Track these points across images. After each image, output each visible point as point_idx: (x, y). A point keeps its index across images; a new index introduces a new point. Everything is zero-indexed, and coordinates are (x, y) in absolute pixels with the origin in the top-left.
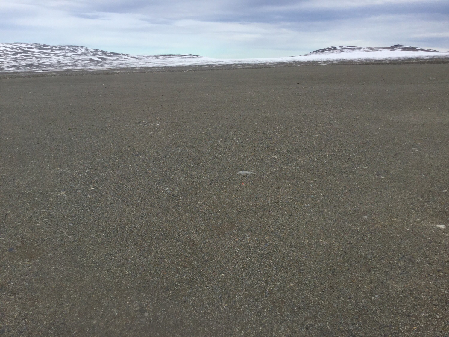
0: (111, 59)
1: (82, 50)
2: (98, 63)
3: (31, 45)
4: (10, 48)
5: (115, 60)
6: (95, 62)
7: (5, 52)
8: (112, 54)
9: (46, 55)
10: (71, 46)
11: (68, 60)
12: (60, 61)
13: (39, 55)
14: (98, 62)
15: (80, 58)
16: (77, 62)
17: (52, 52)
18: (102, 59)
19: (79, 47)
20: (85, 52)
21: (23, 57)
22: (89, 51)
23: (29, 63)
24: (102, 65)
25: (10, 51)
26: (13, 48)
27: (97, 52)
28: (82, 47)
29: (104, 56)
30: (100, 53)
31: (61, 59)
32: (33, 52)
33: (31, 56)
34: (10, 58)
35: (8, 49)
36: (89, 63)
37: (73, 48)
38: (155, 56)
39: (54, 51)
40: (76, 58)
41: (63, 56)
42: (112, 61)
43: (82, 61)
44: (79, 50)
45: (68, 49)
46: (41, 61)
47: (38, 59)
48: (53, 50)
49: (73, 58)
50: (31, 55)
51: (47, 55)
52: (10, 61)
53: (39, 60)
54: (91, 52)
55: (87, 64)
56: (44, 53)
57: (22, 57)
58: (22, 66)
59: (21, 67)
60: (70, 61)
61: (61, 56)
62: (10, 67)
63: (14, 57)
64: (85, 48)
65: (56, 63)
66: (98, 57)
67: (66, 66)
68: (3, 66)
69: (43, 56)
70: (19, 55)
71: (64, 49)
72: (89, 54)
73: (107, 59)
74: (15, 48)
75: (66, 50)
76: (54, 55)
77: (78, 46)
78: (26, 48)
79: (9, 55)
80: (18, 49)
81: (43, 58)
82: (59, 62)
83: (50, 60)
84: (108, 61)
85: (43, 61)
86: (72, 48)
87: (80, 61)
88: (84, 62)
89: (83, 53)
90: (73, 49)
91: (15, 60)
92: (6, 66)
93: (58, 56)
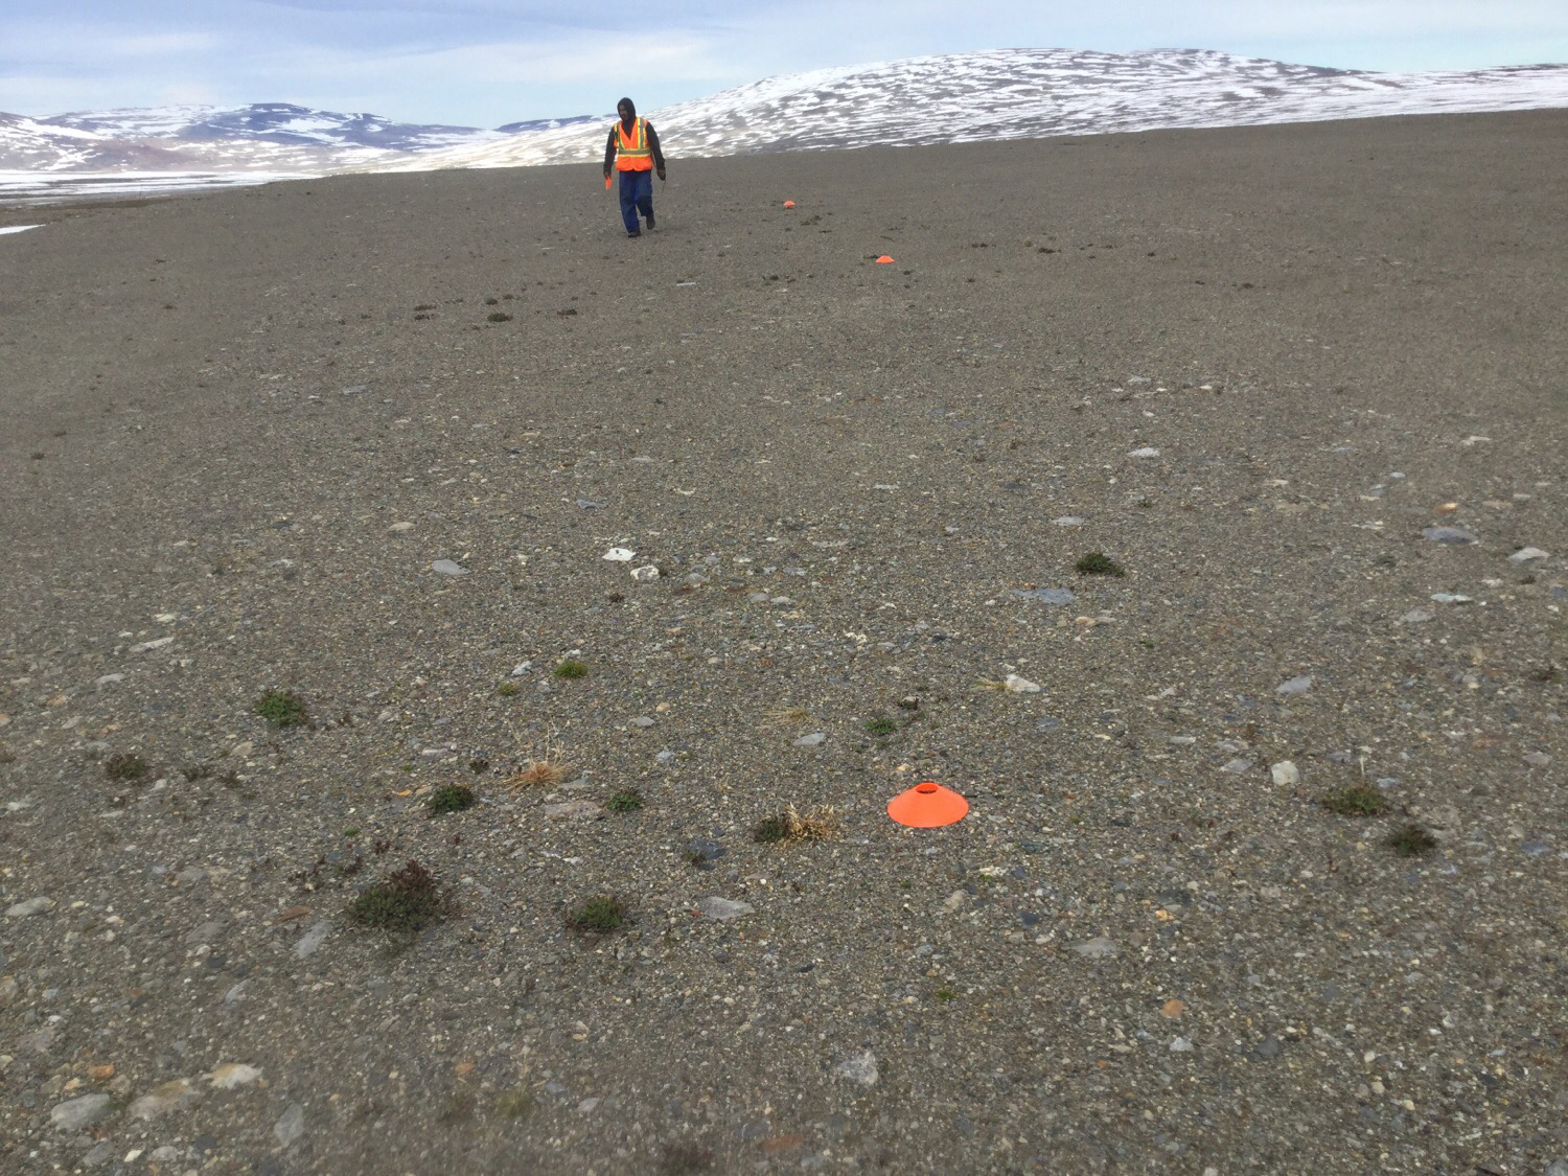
0: (1299, 91)
1: (1209, 63)
2: (1250, 108)
3: (1046, 56)
5: (1314, 95)
6: (1242, 106)
7: (966, 82)
8: (1311, 74)
9: (1086, 88)
10: (1174, 52)
11: (1151, 102)
12: (1125, 107)
13: (1063, 87)
14: (1253, 104)
15: (1195, 92)
16: (1179, 106)
17: (1105, 77)
18: (1269, 92)
19: (1200, 54)
20: (1219, 71)
21: (1016, 95)
22: (1233, 66)
23: (1031, 115)
24: (1261, 115)
25: (979, 79)
26: (990, 68)
27: (1261, 68)
28: (1209, 53)
29: (1280, 84)
30: (1269, 72)
31: (1130, 98)
32: (1047, 77)
33: (1038, 91)
34: (978, 101)
35: (977, 72)
36: (1219, 108)
37: (1180, 57)
38: (1476, 75)
39: (1114, 73)
40: (1179, 93)
41: (1138, 87)
42: (1303, 98)
43: (1200, 102)
44: (1199, 64)
45: (1161, 62)
46: (1068, 107)
47: (1060, 102)
48: (1111, 70)
49: (1170, 92)
50: (1041, 88)
51: (1091, 85)
52: (976, 111)
53: (1061, 105)
54: (1240, 70)
55: (1211, 113)
56: (1081, 80)
57: (1012, 97)
58: (1006, 125)
59: (1004, 128)
60: (1156, 105)
61: (1131, 87)
62: (972, 131)
63: (988, 98)
64: (1220, 55)
65: (1112, 113)
66: (1255, 87)
67: (1139, 122)
68: (953, 129)
69: (1077, 90)
70: (1005, 91)
71: (1147, 64)
72: (1226, 79)
73: (1285, 93)
74: (995, 69)
75: (1152, 67)
76: (1111, 87)
77: (1196, 51)
78: (1028, 65)
79: (975, 91)
80: (1003, 72)
81: (1076, 96)
82: (1122, 110)
83: (1096, 105)
84: (1287, 101)
85: (1072, 109)
86: (1174, 58)
87: (1191, 104)
88: (1203, 107)
89: (1210, 76)
90: (1178, 61)
91: (991, 109)
92: (961, 127)
93: (1124, 89)
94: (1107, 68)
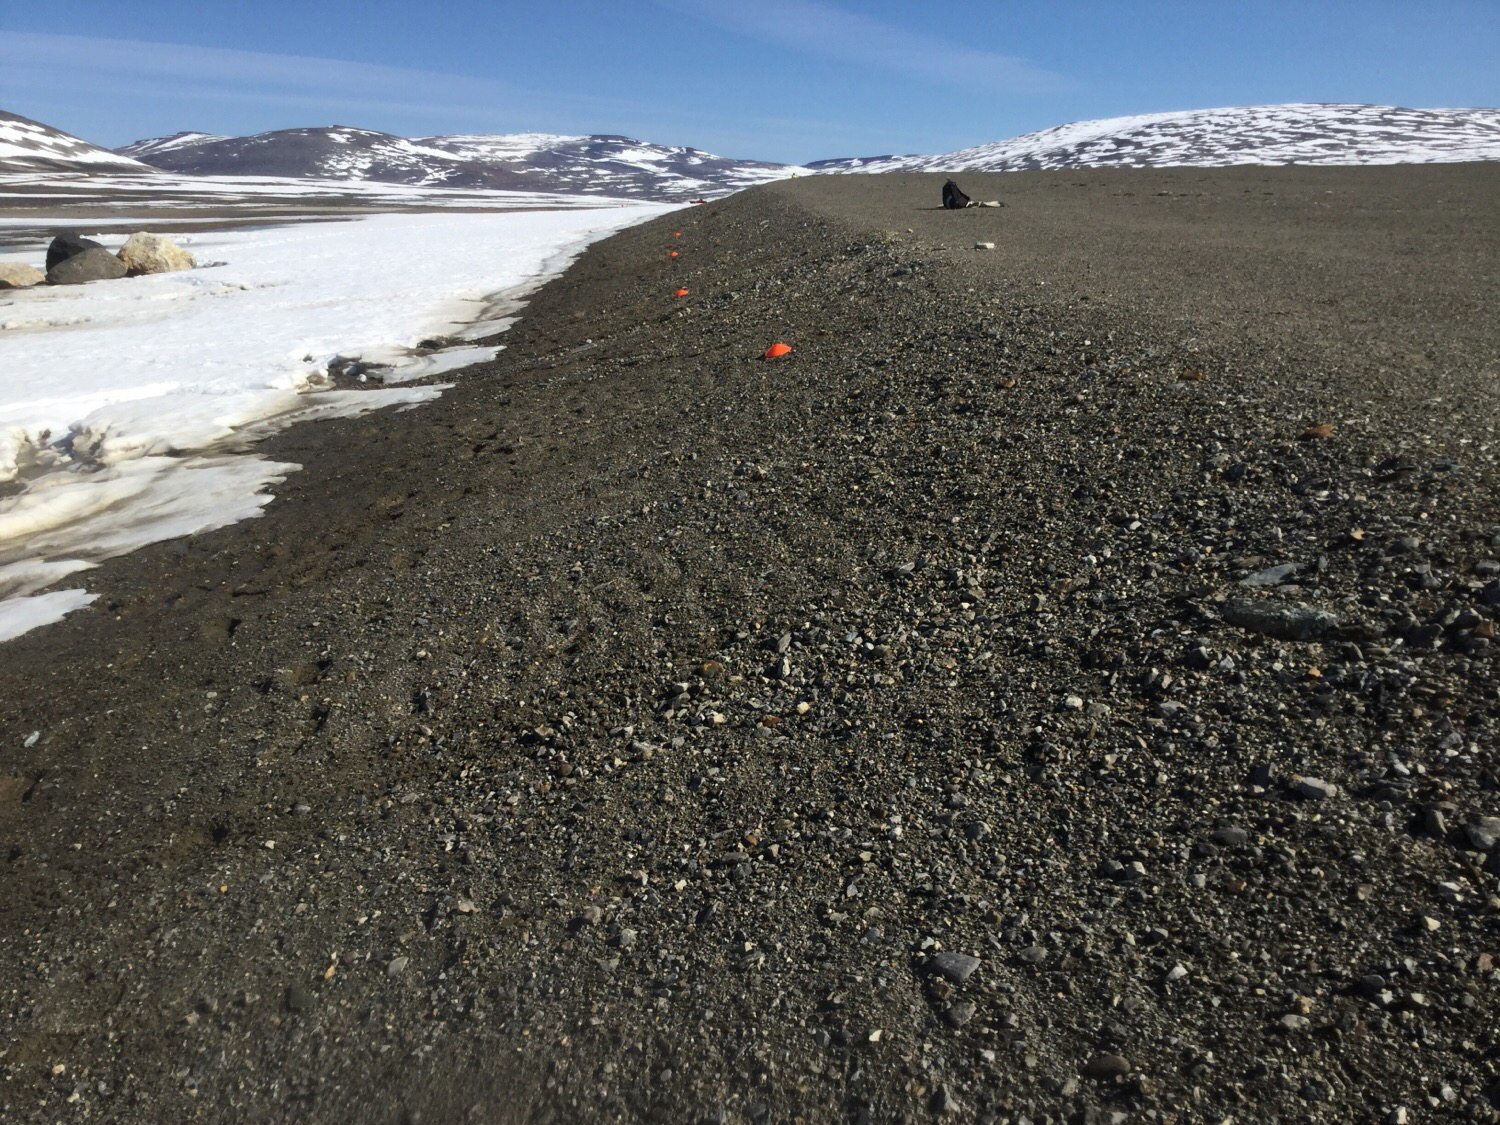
3: (1355, 112)
4: (1287, 121)
7: (1267, 134)
9: (1394, 144)
13: (1369, 143)
17: (1416, 134)
21: (1319, 149)
25: (1282, 132)
26: (1294, 122)
32: (1354, 133)
33: (1343, 146)
34: (1278, 153)
35: (1280, 125)
39: (1425, 131)
41: (1451, 145)
45: (1478, 121)
46: (1372, 163)
47: (1365, 157)
48: (1424, 128)
49: (1485, 152)
50: (1346, 143)
51: (1399, 142)
56: (1389, 137)
57: (1315, 151)
61: (1444, 145)
63: (1289, 151)
69: (1385, 146)
70: (1306, 146)
71: (1461, 124)
74: (1300, 122)
75: (1468, 126)
76: (1421, 145)
78: (1336, 120)
79: (1277, 143)
80: (1308, 125)
81: (1383, 151)
86: (1492, 118)
93: (1435, 147)
94: (1419, 125)
